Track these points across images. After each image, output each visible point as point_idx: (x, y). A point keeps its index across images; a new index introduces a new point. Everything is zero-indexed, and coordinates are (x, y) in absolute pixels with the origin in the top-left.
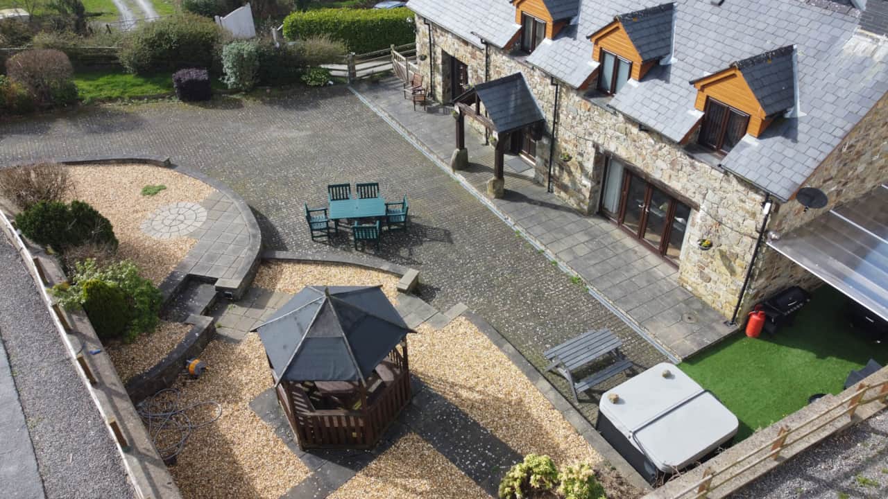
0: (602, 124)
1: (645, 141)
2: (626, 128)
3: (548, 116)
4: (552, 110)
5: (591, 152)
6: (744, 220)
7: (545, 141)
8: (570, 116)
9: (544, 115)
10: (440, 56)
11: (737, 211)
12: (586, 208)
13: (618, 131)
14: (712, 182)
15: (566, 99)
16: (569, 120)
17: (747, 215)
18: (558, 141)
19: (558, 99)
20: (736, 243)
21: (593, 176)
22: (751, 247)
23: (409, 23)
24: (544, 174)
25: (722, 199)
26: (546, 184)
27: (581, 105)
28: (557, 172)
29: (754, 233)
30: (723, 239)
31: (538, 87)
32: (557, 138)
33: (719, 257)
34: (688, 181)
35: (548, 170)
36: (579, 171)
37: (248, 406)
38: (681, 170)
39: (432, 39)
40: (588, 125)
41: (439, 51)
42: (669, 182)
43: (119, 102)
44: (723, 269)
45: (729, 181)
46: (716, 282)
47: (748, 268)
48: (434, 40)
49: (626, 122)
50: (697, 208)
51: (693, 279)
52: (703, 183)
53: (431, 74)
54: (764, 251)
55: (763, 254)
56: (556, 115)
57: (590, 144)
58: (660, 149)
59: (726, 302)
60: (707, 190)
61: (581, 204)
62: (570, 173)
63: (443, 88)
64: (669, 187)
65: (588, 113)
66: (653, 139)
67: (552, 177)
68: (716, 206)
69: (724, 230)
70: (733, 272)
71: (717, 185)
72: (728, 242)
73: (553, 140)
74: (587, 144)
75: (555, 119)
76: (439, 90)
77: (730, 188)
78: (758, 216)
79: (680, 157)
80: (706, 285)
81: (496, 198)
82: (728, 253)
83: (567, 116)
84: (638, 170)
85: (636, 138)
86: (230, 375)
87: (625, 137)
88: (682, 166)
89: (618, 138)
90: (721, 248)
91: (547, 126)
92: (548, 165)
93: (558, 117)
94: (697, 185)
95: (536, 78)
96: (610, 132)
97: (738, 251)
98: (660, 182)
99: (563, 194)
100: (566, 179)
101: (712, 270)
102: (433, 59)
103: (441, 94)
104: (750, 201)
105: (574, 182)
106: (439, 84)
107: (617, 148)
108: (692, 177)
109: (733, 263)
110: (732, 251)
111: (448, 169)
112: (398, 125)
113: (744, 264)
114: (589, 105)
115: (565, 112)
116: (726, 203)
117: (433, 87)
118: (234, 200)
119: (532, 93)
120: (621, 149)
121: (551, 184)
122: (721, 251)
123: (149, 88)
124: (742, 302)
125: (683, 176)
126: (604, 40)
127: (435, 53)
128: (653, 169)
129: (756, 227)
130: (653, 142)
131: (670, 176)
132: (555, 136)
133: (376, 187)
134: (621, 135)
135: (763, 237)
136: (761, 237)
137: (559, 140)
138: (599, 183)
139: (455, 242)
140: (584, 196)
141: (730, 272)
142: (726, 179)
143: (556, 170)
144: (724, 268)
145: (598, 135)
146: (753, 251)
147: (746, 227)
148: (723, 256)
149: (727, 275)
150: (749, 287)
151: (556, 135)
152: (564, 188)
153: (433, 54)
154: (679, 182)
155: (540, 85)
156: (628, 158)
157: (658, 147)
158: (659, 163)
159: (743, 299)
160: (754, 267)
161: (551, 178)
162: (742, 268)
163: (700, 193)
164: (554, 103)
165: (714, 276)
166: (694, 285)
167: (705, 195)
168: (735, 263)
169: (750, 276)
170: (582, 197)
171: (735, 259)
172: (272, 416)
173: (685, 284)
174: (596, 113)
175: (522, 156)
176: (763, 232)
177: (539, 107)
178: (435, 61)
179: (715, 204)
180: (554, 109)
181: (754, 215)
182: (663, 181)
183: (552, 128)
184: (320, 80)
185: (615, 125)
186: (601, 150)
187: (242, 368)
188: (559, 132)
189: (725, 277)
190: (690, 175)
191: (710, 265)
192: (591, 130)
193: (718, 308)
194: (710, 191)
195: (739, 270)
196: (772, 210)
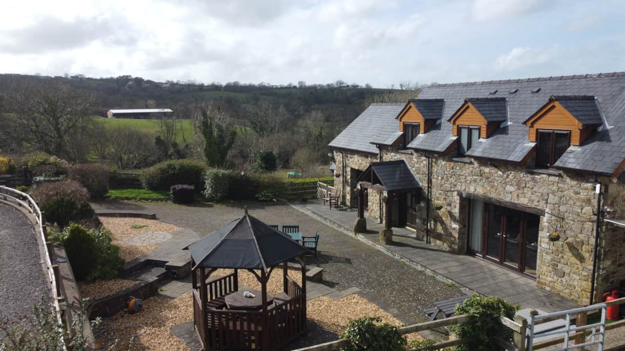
0: (463, 175)
1: (496, 175)
2: (481, 171)
3: (424, 184)
4: (426, 178)
5: (456, 199)
6: (582, 209)
7: (422, 204)
8: (440, 178)
9: (421, 184)
10: (350, 173)
11: (575, 203)
12: (456, 247)
13: (475, 176)
14: (551, 187)
15: (436, 166)
16: (439, 181)
17: (584, 204)
18: (432, 201)
19: (430, 169)
20: (580, 231)
21: (460, 219)
22: (593, 230)
23: (330, 157)
24: (423, 232)
25: (561, 198)
26: (425, 239)
27: (446, 166)
28: (432, 225)
29: (592, 217)
30: (568, 232)
31: (416, 165)
32: (431, 198)
33: (568, 250)
34: (532, 194)
35: (426, 227)
36: (449, 218)
37: (169, 330)
38: (525, 187)
39: (344, 163)
40: (452, 180)
41: (349, 169)
42: (518, 201)
43: (133, 200)
44: (573, 260)
45: (564, 182)
46: (570, 274)
47: (593, 250)
48: (345, 162)
49: (480, 166)
50: (543, 213)
51: (550, 279)
52: (543, 190)
53: (343, 188)
54: (604, 230)
55: (604, 233)
56: (430, 181)
57: (455, 193)
58: (507, 177)
59: (581, 291)
60: (548, 195)
61: (453, 245)
62: (442, 223)
63: (351, 195)
64: (518, 204)
65: (452, 171)
66: (501, 171)
67: (430, 232)
68: (557, 206)
69: (567, 223)
70: (582, 259)
71: (555, 188)
72: (573, 233)
73: (428, 201)
74: (453, 195)
75: (428, 185)
76: (348, 197)
77: (566, 187)
78: (592, 201)
79: (523, 177)
80: (561, 280)
81: (386, 244)
82: (574, 243)
83: (437, 179)
84: (493, 200)
85: (488, 176)
86: (161, 314)
87: (481, 178)
88: (526, 184)
89: (475, 181)
90: (568, 241)
91: (424, 192)
92: (426, 223)
93: (431, 181)
94: (539, 194)
95: (414, 159)
96: (469, 178)
97: (583, 238)
98: (511, 203)
99: (438, 242)
100: (440, 229)
101: (564, 264)
102: (345, 177)
103: (350, 200)
104: (583, 191)
105: (445, 228)
106: (348, 194)
107: (475, 189)
108: (534, 189)
109: (580, 251)
110: (578, 240)
111: (352, 234)
112: (318, 216)
113: (590, 248)
114: (452, 164)
115: (435, 177)
116: (565, 200)
117: (344, 197)
118: (193, 232)
119: (412, 171)
120: (478, 189)
121: (429, 238)
122: (568, 244)
123: (155, 195)
124: (595, 285)
125: (528, 191)
126: (459, 119)
127: (346, 173)
128: (504, 195)
129: (593, 212)
130: (501, 173)
131: (518, 195)
132: (430, 198)
133: (297, 229)
134: (478, 177)
135: (600, 218)
136: (598, 218)
137: (433, 199)
138: (465, 226)
139: (353, 264)
140: (455, 238)
141: (579, 260)
142: (561, 180)
143: (431, 225)
144: (573, 258)
145: (461, 184)
146: (595, 233)
147: (584, 214)
148: (571, 247)
149: (577, 264)
150: (599, 268)
151: (431, 196)
152: (439, 237)
153: (344, 173)
154: (525, 197)
155: (417, 164)
156: (485, 193)
157: (505, 176)
158: (509, 188)
159: (595, 282)
160: (598, 248)
161: (428, 232)
162: (589, 252)
163: (543, 199)
164: (427, 173)
165: (567, 269)
166: (551, 284)
167: (547, 200)
168: (582, 250)
169: (597, 258)
170: (453, 239)
171: (582, 246)
172: (186, 336)
173: (543, 286)
174: (458, 168)
175: (407, 227)
176: (600, 213)
177: (417, 180)
178: (346, 177)
179: (556, 204)
180: (427, 177)
181: (588, 201)
182: (512, 201)
183: (427, 193)
184: (268, 197)
185: (472, 172)
186: (464, 195)
187: (171, 311)
188: (432, 193)
189: (576, 266)
190: (532, 188)
191: (562, 260)
192: (455, 183)
193: (575, 298)
194: (550, 195)
195: (586, 255)
196: (603, 190)
